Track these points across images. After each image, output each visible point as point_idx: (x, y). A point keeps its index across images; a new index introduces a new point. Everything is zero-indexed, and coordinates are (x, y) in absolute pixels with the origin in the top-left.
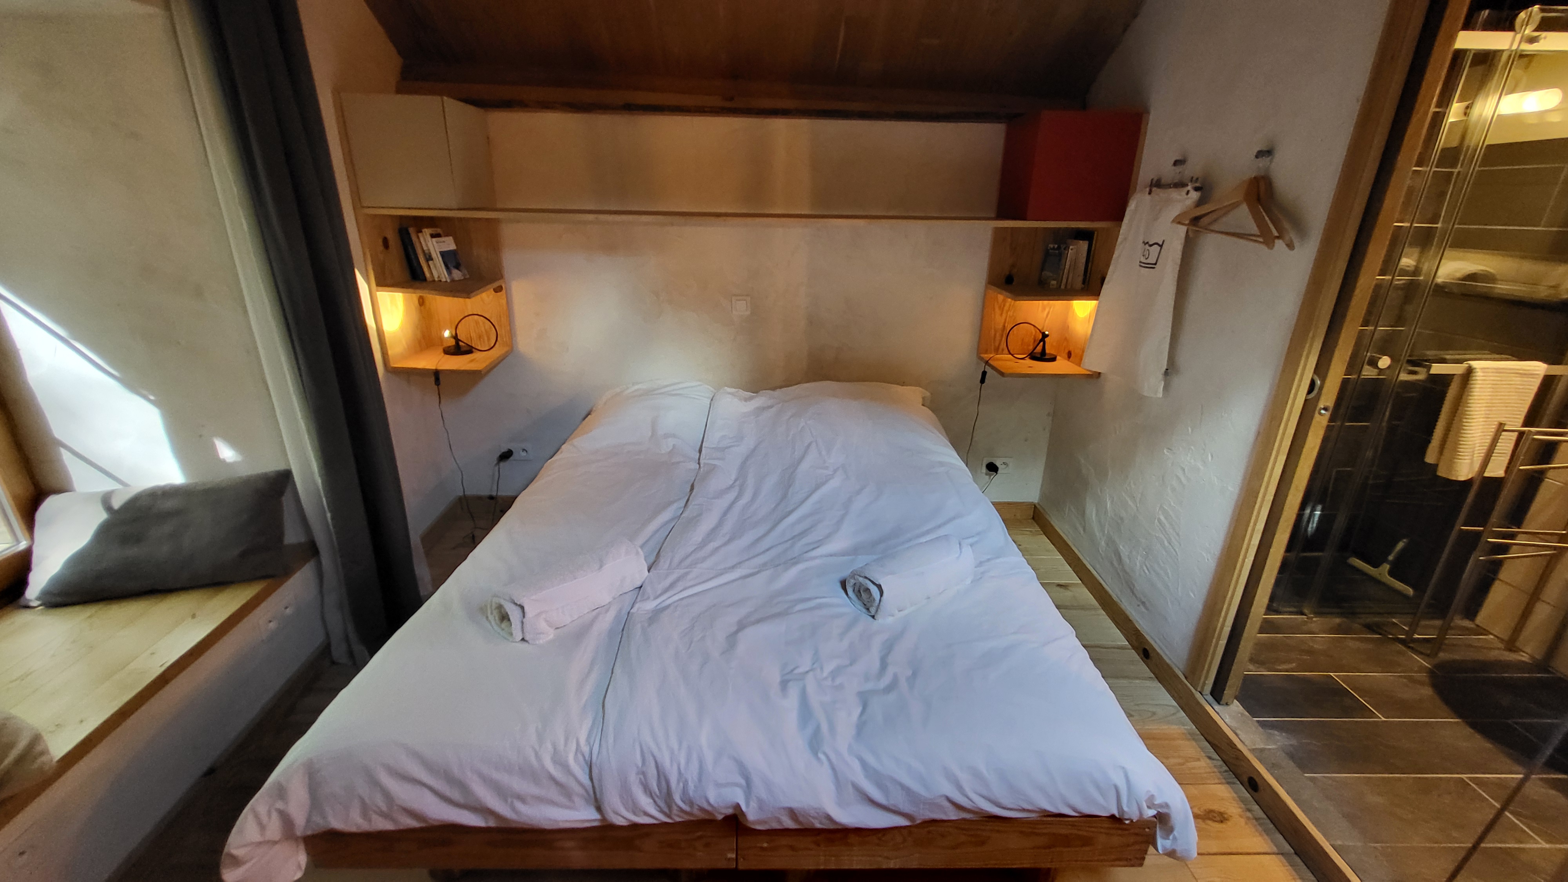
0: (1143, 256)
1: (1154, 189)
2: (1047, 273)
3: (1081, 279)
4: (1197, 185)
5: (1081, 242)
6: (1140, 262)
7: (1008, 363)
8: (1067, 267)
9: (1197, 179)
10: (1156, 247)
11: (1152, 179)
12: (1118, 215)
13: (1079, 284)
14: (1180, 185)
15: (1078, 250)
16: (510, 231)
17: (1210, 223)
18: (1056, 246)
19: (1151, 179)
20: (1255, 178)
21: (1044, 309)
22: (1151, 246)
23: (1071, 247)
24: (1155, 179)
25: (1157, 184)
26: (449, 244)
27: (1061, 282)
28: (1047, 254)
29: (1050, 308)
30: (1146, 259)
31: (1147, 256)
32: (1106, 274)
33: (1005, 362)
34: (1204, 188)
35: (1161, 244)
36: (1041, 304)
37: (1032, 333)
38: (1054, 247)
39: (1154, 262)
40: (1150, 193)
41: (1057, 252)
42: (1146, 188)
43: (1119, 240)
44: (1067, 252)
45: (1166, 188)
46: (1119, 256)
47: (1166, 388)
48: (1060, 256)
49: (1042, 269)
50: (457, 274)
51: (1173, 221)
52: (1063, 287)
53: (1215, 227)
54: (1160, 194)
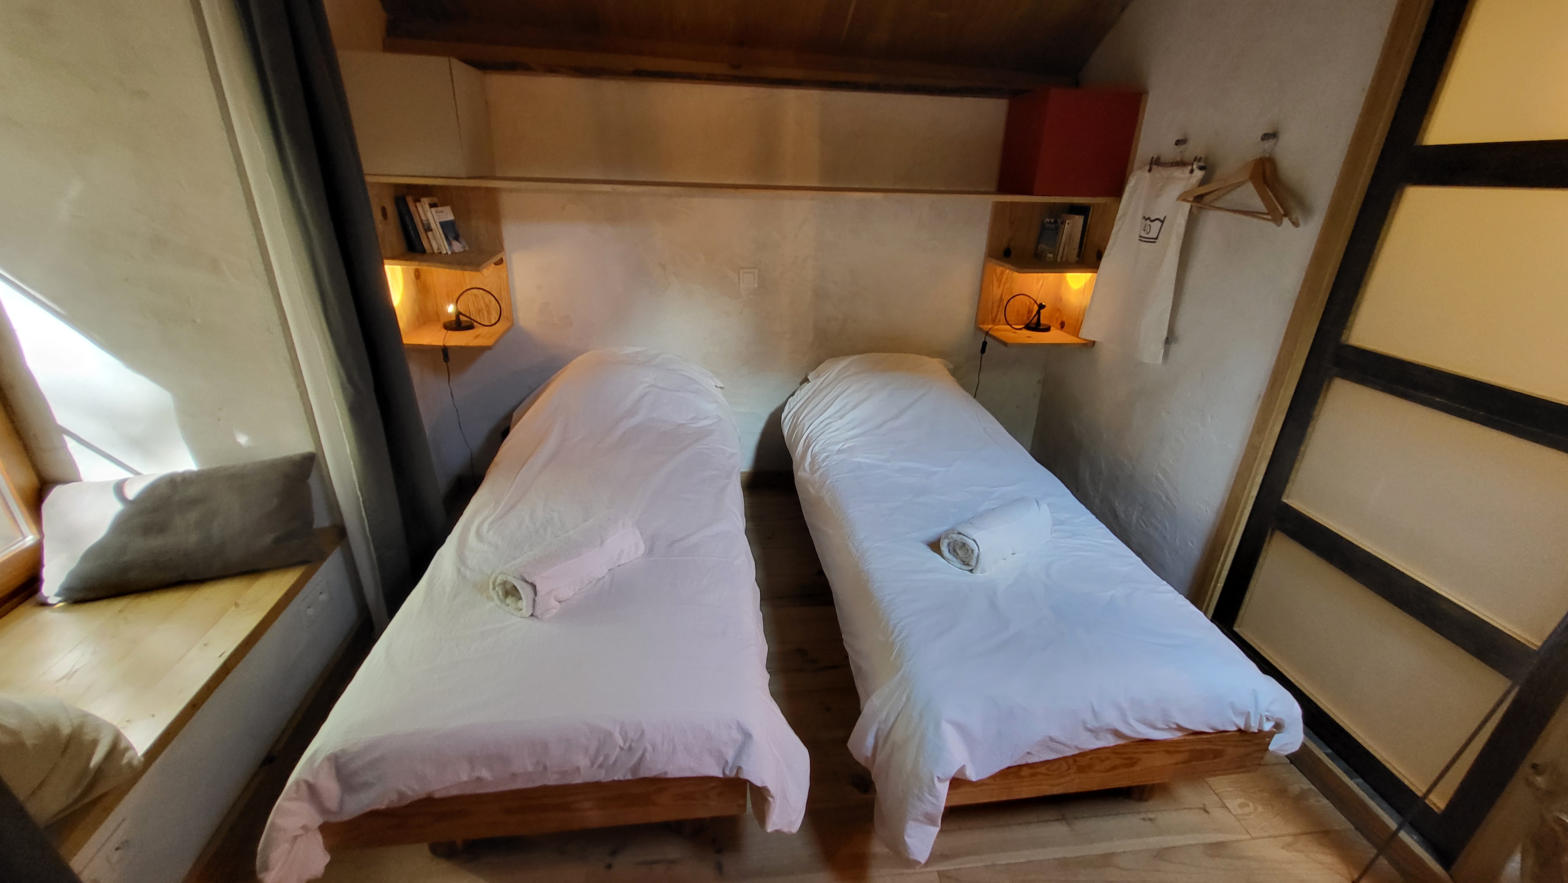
0: (1144, 230)
1: (1154, 167)
2: (1043, 246)
3: (1076, 252)
4: (1202, 164)
5: (1077, 217)
6: (1141, 236)
7: (1007, 333)
8: (1063, 240)
9: (1200, 158)
10: (1158, 223)
11: (1153, 158)
12: (1116, 190)
13: (1074, 257)
14: (1180, 164)
15: (1073, 225)
16: (508, 202)
17: (1211, 201)
18: (1052, 221)
19: (1151, 157)
20: (1261, 159)
21: (1038, 282)
22: (1152, 221)
23: (1067, 222)
24: (1155, 157)
25: (1156, 162)
26: (447, 215)
27: (1057, 256)
28: (1043, 227)
29: (1044, 280)
30: (1148, 234)
31: (1148, 231)
32: (1105, 248)
33: (1004, 332)
34: (1208, 167)
35: (1162, 219)
36: (1036, 276)
37: (1026, 304)
38: (1050, 222)
39: (1155, 237)
40: (1150, 170)
41: (1054, 226)
42: (1145, 165)
43: (1118, 216)
44: (1063, 226)
45: (1167, 167)
46: (1119, 230)
47: (1166, 355)
48: (1057, 229)
49: (1038, 243)
50: (457, 247)
51: (1178, 199)
52: (1059, 260)
53: (1218, 204)
54: (1160, 173)
